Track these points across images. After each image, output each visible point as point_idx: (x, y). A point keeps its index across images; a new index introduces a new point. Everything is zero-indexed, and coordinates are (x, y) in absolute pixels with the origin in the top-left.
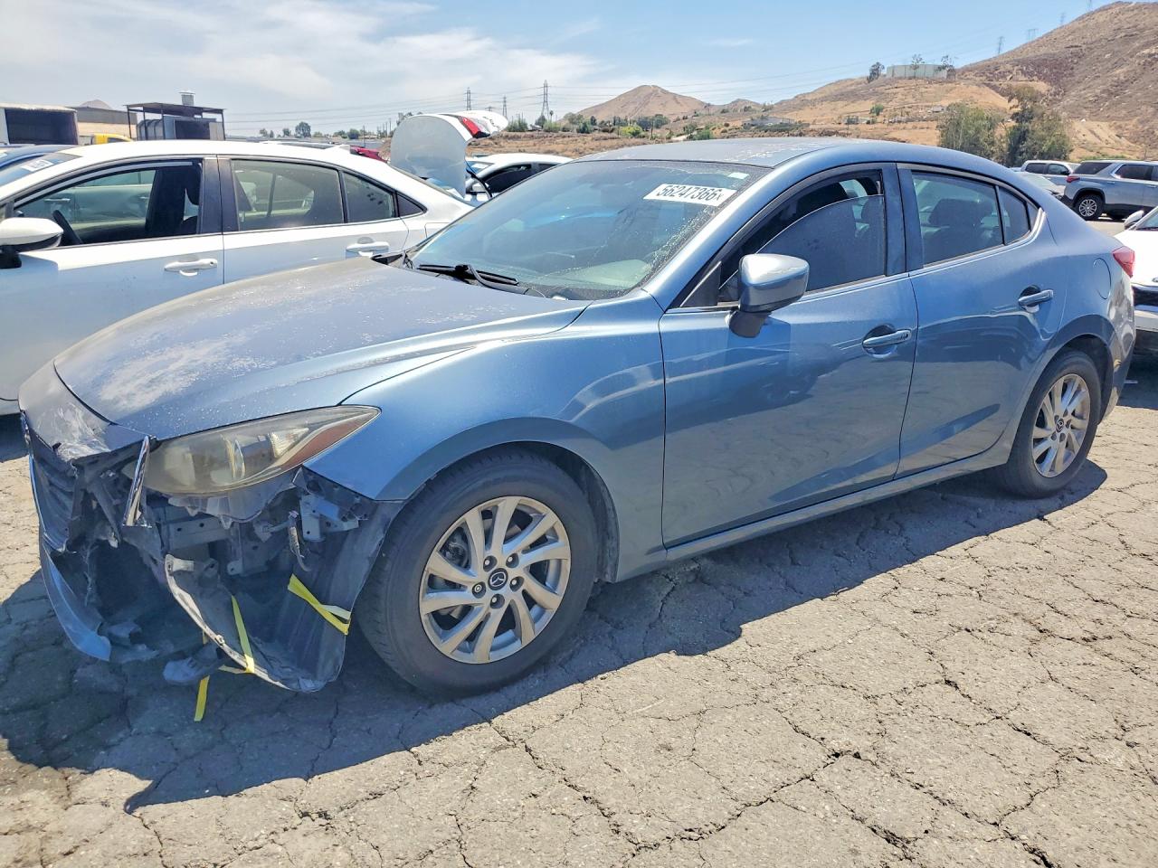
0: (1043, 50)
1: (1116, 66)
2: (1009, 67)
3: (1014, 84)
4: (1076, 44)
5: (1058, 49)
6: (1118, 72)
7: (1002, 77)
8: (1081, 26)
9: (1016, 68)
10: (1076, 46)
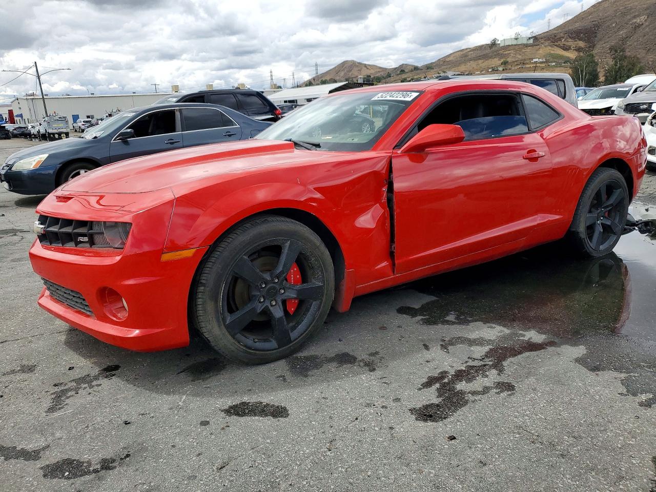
0: (577, 25)
1: (619, 30)
2: (562, 35)
3: (566, 43)
4: (595, 20)
5: (586, 24)
6: (621, 33)
7: (559, 41)
8: (595, 10)
9: (565, 35)
10: (595, 21)
